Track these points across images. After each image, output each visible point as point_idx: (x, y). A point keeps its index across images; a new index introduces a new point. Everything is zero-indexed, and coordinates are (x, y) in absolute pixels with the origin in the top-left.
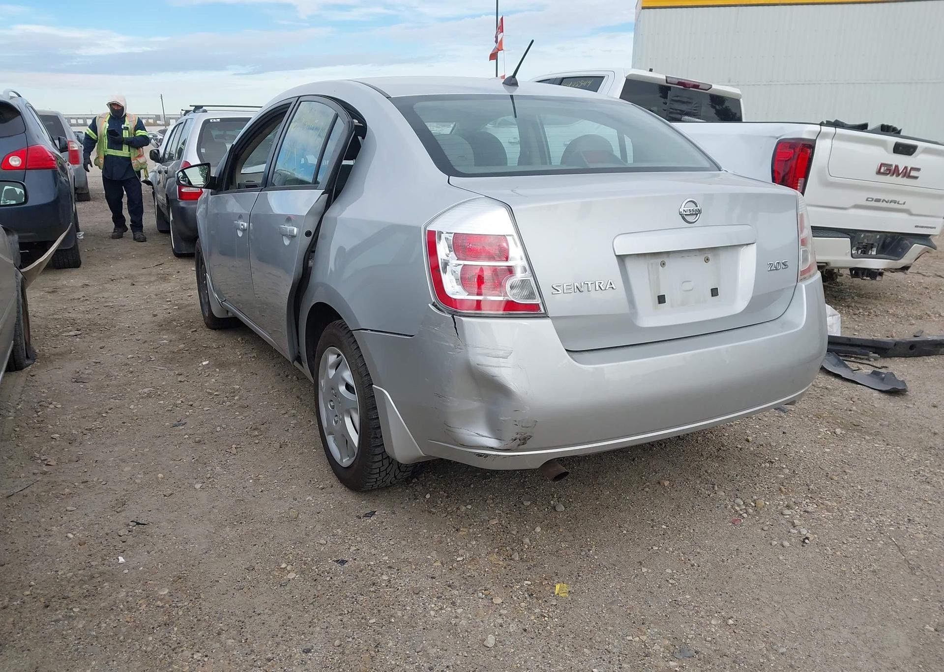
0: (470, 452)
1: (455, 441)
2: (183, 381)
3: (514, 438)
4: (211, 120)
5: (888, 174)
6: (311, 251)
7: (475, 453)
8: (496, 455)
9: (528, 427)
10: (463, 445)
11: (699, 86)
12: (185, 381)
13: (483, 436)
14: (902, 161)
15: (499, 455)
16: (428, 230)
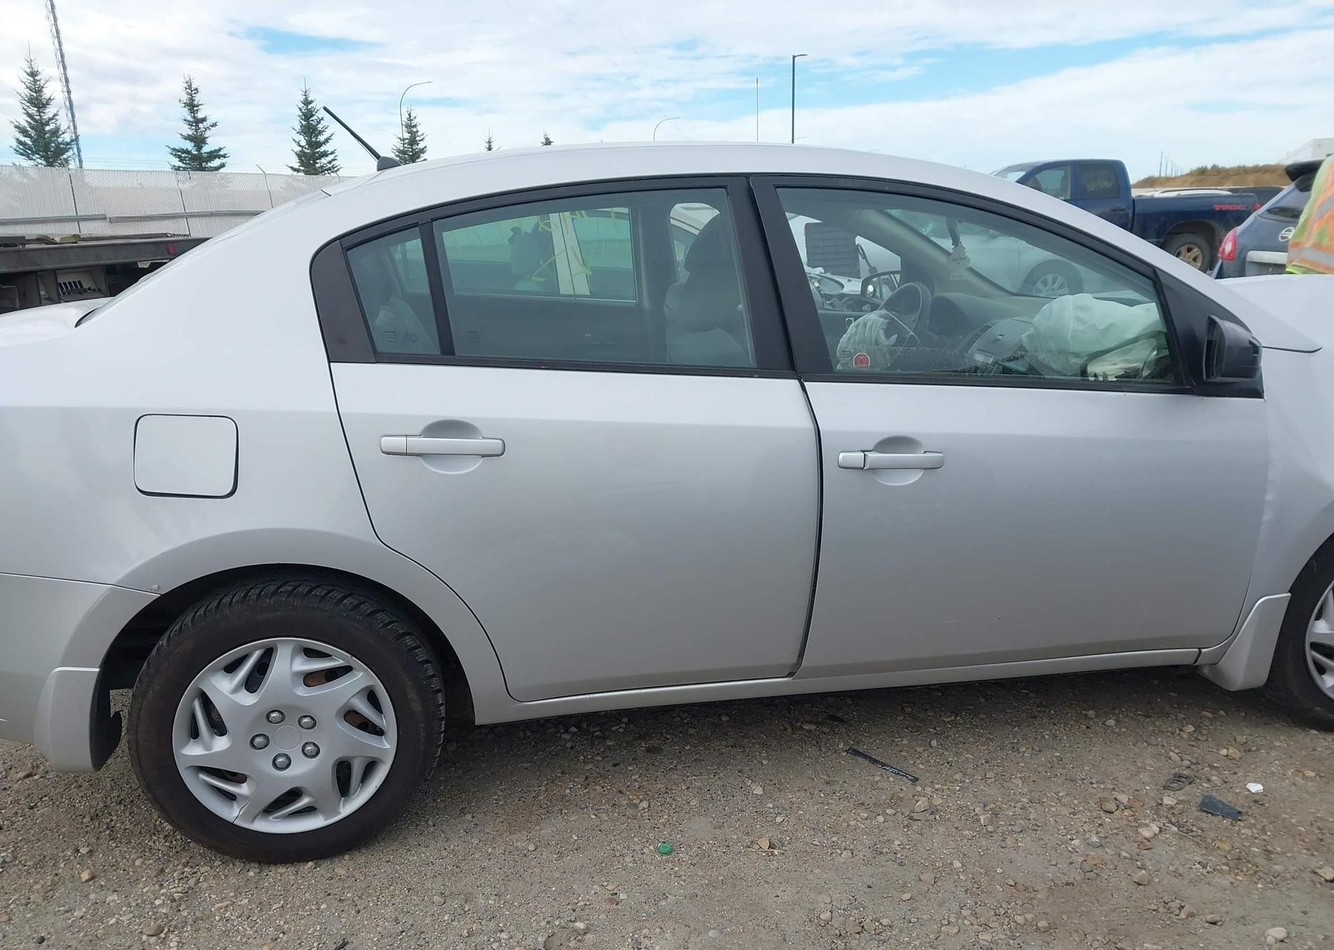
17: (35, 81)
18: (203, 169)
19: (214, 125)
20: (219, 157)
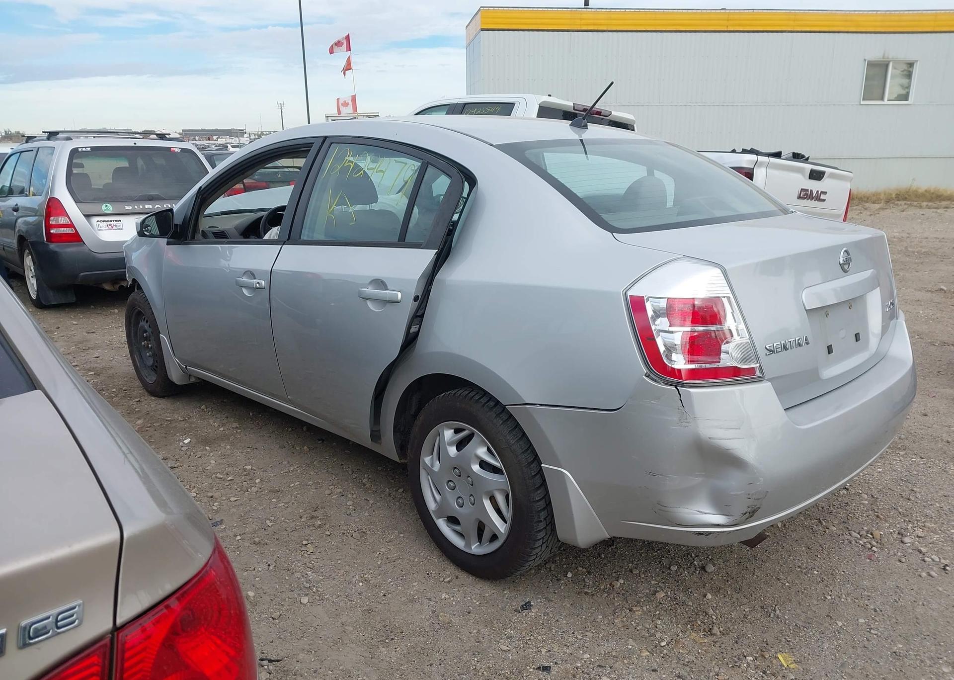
0: (687, 531)
1: (670, 521)
2: (176, 466)
3: (745, 512)
4: (80, 150)
5: (805, 198)
6: (418, 316)
7: (694, 532)
8: (721, 532)
9: (759, 499)
10: (680, 525)
11: (601, 112)
12: (178, 466)
13: (706, 514)
14: (814, 186)
15: (724, 532)
16: (630, 296)
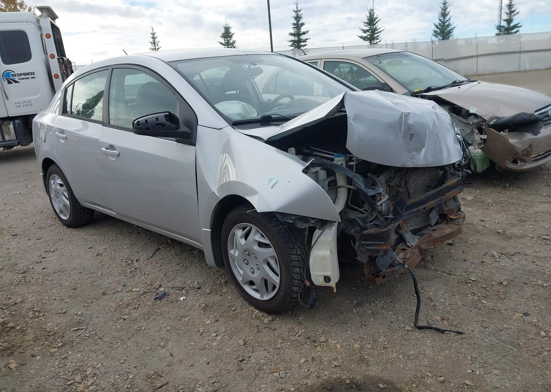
17: (445, 6)
18: (512, 33)
19: (518, 13)
20: (518, 27)
